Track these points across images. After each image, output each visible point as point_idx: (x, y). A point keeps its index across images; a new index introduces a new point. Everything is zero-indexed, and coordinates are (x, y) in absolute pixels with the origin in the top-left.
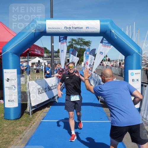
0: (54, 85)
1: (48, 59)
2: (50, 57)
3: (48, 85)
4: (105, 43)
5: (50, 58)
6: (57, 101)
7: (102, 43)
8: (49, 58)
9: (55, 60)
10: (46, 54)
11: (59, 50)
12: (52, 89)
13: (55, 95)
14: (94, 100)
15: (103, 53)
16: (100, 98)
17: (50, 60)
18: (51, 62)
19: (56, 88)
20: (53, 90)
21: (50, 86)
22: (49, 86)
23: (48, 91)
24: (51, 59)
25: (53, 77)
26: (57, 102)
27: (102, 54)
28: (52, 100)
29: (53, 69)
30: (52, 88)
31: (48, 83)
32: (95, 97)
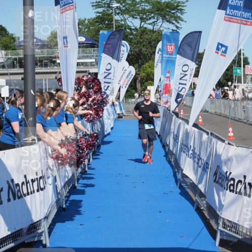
0: (34, 177)
1: (12, 74)
2: (21, 63)
3: (9, 175)
4: (234, 7)
5: (21, 67)
6: (45, 239)
7: (225, 9)
8: (14, 66)
9: (37, 77)
10: (4, 52)
11: (54, 36)
12: (25, 192)
13: (35, 219)
14: (195, 239)
15: (226, 47)
16: (221, 228)
17: (20, 77)
18: (25, 84)
19: (40, 189)
20: (28, 199)
21: (16, 182)
22: (12, 180)
23: (9, 200)
24: (22, 71)
25: (31, 144)
26: (48, 245)
27: (225, 52)
28: (27, 239)
29: (30, 111)
30: (24, 187)
31: (9, 170)
32: (201, 224)
